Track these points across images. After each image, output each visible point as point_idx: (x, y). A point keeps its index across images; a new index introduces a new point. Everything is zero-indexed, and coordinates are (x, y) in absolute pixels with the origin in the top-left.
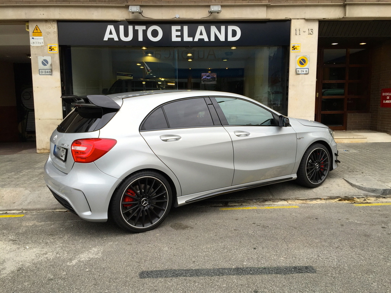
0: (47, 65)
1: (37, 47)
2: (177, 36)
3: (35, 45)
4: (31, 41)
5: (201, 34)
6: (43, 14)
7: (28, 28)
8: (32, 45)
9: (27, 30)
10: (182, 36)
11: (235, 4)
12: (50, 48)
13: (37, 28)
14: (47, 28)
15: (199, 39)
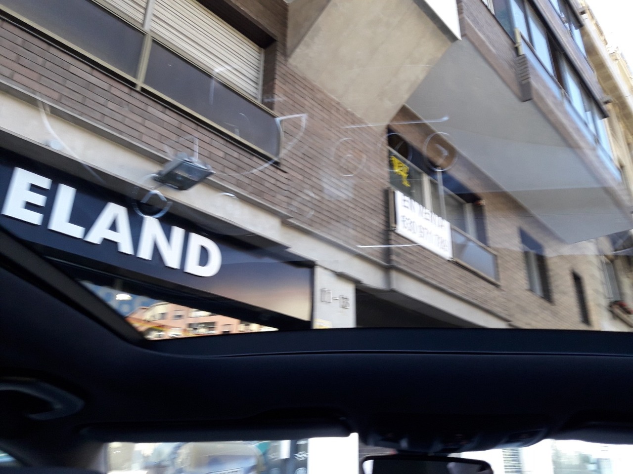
2: (29, 206)
5: (113, 227)
10: (47, 211)
15: (105, 240)
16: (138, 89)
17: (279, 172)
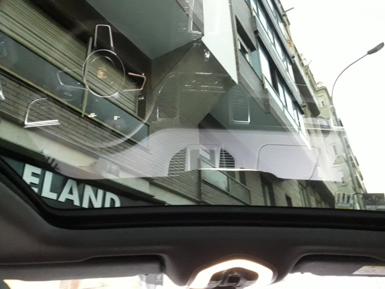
2: (32, 184)
5: (71, 192)
10: (41, 186)
15: (67, 199)
16: (83, 116)
17: (149, 155)
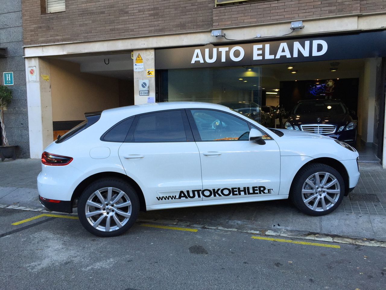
0: (145, 87)
1: (139, 72)
2: (258, 55)
3: (137, 70)
4: (135, 67)
5: (283, 51)
6: (144, 44)
7: (133, 57)
8: (135, 71)
9: (132, 58)
10: (263, 55)
11: (320, 18)
12: (148, 73)
13: (140, 56)
14: (147, 56)
15: (281, 56)
